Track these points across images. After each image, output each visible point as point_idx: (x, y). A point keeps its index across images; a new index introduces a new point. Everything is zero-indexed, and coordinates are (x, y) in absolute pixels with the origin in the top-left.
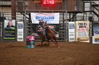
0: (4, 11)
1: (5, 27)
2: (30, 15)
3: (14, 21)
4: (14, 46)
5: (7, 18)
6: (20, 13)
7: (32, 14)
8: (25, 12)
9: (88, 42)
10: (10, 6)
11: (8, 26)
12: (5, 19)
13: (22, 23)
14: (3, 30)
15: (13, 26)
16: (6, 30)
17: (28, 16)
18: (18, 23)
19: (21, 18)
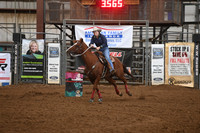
0: (21, 22)
1: (24, 53)
2: (73, 30)
3: (41, 42)
4: (40, 93)
5: (27, 36)
6: (53, 26)
7: (78, 28)
8: (64, 23)
9: (191, 85)
10: (33, 12)
11: (29, 53)
12: (24, 37)
13: (58, 45)
14: (19, 59)
15: (39, 53)
16: (26, 59)
17: (69, 32)
18: (50, 45)
19: (55, 37)
